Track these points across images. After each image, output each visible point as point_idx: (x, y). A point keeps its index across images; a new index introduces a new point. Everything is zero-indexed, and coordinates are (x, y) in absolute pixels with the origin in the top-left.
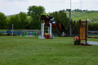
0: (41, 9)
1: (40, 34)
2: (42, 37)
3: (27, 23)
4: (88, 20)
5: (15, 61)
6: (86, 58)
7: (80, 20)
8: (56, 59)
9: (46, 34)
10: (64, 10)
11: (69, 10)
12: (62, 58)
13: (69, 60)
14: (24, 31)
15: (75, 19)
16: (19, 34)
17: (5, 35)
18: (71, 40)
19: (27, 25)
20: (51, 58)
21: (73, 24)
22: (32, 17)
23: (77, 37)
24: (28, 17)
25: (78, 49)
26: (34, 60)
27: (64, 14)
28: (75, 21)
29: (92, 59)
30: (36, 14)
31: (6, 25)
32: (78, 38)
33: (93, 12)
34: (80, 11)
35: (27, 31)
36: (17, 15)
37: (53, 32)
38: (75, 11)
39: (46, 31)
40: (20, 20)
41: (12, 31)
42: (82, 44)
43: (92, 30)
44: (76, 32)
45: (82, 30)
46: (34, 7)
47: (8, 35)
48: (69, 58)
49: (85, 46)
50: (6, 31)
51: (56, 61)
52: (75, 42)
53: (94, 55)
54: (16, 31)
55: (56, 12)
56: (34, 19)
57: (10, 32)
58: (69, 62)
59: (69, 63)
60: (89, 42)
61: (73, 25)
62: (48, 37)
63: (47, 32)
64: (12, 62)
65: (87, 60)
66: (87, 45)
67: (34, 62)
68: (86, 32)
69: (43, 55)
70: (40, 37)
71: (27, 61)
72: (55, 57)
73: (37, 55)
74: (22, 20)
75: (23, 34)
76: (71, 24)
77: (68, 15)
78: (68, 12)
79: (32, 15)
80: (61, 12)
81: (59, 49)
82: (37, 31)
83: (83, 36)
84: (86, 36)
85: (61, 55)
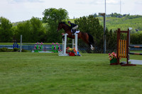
0: (62, 13)
1: (60, 49)
2: (63, 54)
3: (41, 33)
4: (130, 29)
5: (24, 88)
6: (127, 83)
7: (119, 29)
8: (84, 86)
9: (70, 49)
10: (95, 15)
11: (103, 15)
12: (92, 83)
13: (103, 87)
14: (38, 45)
15: (112, 27)
16: (30, 49)
17: (10, 51)
18: (105, 58)
19: (42, 36)
20: (77, 84)
21: (108, 34)
22: (50, 24)
23: (114, 54)
24: (44, 25)
25: (116, 71)
26: (52, 86)
27: (95, 20)
28: (111, 31)
29: (137, 85)
30: (55, 20)
31: (12, 36)
32: (116, 55)
33: (138, 17)
34: (119, 16)
35: (41, 45)
36: (28, 21)
37: (80, 47)
38: (112, 15)
39: (69, 45)
40: (31, 29)
41: (21, 44)
42: (121, 64)
43: (136, 44)
44: (113, 47)
45: (122, 44)
46: (51, 10)
47: (15, 50)
48: (102, 84)
49: (126, 67)
50: (12, 44)
51: (83, 88)
52: (111, 61)
53: (139, 80)
54: (26, 44)
55: (84, 18)
56: (52, 28)
57: (17, 46)
58: (102, 89)
59: (103, 91)
60: (132, 61)
61: (108, 36)
62: (72, 54)
63: (71, 46)
64: (20, 89)
65: (128, 86)
66: (128, 64)
67: (52, 90)
68: (127, 46)
69: (65, 80)
70: (60, 54)
71: (42, 89)
72: (82, 83)
73: (57, 80)
74: (35, 29)
75: (36, 50)
76: (105, 34)
77: (101, 22)
78: (102, 18)
79: (49, 22)
80: (91, 17)
81: (89, 71)
82: (56, 45)
83: (122, 53)
84: (128, 53)
85: (90, 80)
